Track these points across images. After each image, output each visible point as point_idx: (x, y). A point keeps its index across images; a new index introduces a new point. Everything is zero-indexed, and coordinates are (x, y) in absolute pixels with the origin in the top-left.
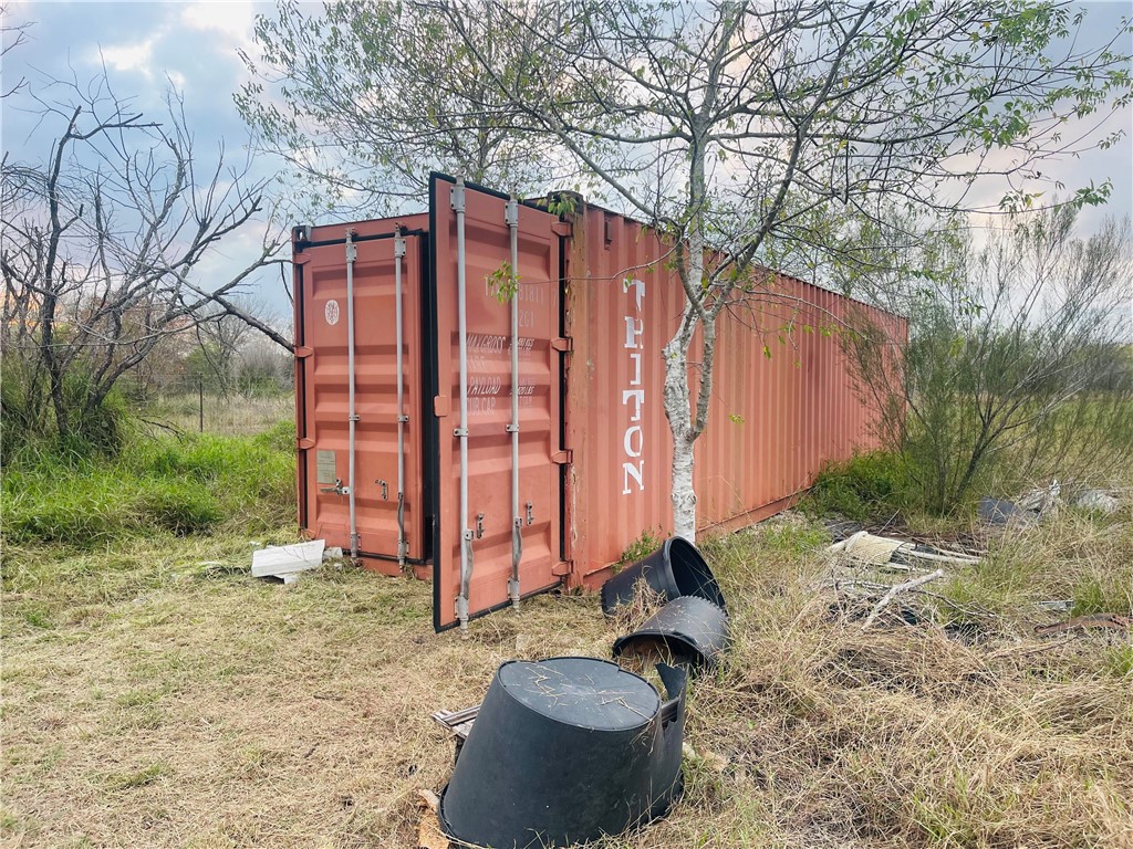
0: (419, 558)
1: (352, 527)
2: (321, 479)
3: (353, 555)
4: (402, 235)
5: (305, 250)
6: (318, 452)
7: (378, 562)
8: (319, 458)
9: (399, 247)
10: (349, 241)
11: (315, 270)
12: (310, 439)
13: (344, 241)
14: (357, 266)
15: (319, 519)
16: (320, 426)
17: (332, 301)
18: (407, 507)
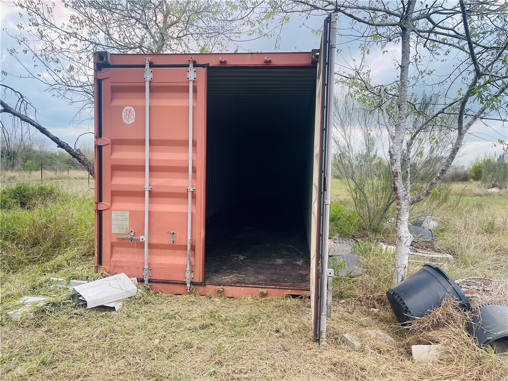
0: (201, 281)
1: (146, 263)
2: (115, 230)
3: (146, 282)
4: (194, 67)
5: (104, 70)
6: (113, 212)
7: (165, 286)
8: (113, 216)
9: (192, 74)
10: (147, 66)
11: (112, 84)
12: (105, 204)
13: (144, 66)
14: (153, 84)
15: (112, 259)
16: (115, 194)
17: (128, 108)
18: (193, 248)
